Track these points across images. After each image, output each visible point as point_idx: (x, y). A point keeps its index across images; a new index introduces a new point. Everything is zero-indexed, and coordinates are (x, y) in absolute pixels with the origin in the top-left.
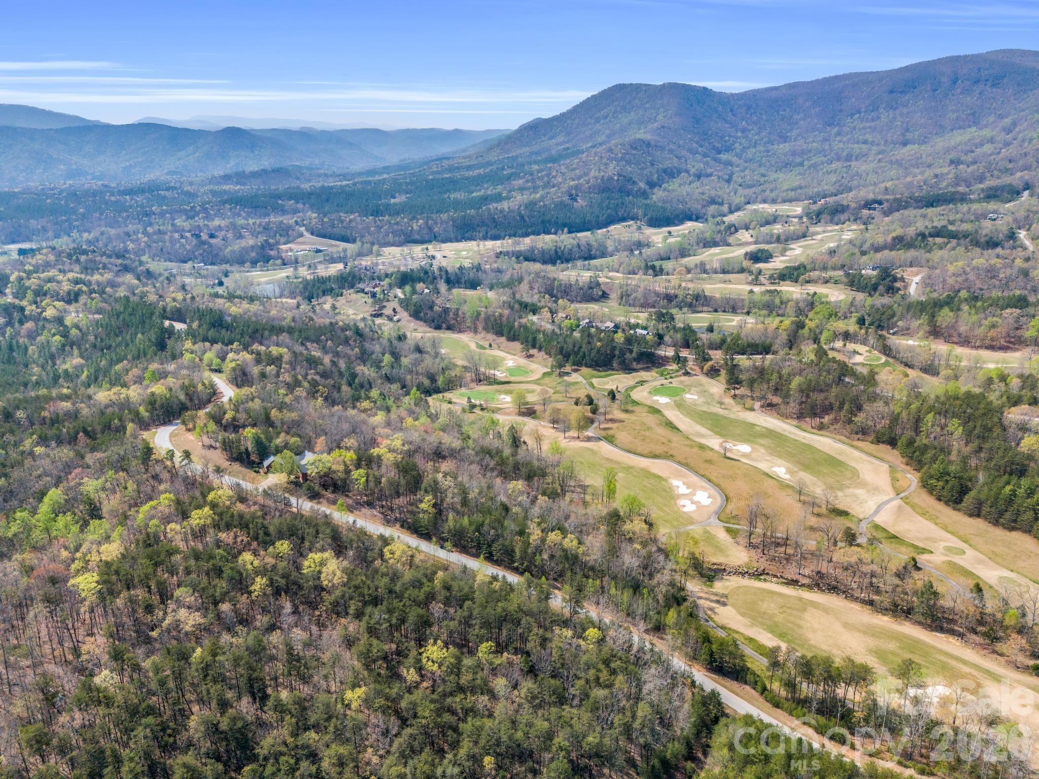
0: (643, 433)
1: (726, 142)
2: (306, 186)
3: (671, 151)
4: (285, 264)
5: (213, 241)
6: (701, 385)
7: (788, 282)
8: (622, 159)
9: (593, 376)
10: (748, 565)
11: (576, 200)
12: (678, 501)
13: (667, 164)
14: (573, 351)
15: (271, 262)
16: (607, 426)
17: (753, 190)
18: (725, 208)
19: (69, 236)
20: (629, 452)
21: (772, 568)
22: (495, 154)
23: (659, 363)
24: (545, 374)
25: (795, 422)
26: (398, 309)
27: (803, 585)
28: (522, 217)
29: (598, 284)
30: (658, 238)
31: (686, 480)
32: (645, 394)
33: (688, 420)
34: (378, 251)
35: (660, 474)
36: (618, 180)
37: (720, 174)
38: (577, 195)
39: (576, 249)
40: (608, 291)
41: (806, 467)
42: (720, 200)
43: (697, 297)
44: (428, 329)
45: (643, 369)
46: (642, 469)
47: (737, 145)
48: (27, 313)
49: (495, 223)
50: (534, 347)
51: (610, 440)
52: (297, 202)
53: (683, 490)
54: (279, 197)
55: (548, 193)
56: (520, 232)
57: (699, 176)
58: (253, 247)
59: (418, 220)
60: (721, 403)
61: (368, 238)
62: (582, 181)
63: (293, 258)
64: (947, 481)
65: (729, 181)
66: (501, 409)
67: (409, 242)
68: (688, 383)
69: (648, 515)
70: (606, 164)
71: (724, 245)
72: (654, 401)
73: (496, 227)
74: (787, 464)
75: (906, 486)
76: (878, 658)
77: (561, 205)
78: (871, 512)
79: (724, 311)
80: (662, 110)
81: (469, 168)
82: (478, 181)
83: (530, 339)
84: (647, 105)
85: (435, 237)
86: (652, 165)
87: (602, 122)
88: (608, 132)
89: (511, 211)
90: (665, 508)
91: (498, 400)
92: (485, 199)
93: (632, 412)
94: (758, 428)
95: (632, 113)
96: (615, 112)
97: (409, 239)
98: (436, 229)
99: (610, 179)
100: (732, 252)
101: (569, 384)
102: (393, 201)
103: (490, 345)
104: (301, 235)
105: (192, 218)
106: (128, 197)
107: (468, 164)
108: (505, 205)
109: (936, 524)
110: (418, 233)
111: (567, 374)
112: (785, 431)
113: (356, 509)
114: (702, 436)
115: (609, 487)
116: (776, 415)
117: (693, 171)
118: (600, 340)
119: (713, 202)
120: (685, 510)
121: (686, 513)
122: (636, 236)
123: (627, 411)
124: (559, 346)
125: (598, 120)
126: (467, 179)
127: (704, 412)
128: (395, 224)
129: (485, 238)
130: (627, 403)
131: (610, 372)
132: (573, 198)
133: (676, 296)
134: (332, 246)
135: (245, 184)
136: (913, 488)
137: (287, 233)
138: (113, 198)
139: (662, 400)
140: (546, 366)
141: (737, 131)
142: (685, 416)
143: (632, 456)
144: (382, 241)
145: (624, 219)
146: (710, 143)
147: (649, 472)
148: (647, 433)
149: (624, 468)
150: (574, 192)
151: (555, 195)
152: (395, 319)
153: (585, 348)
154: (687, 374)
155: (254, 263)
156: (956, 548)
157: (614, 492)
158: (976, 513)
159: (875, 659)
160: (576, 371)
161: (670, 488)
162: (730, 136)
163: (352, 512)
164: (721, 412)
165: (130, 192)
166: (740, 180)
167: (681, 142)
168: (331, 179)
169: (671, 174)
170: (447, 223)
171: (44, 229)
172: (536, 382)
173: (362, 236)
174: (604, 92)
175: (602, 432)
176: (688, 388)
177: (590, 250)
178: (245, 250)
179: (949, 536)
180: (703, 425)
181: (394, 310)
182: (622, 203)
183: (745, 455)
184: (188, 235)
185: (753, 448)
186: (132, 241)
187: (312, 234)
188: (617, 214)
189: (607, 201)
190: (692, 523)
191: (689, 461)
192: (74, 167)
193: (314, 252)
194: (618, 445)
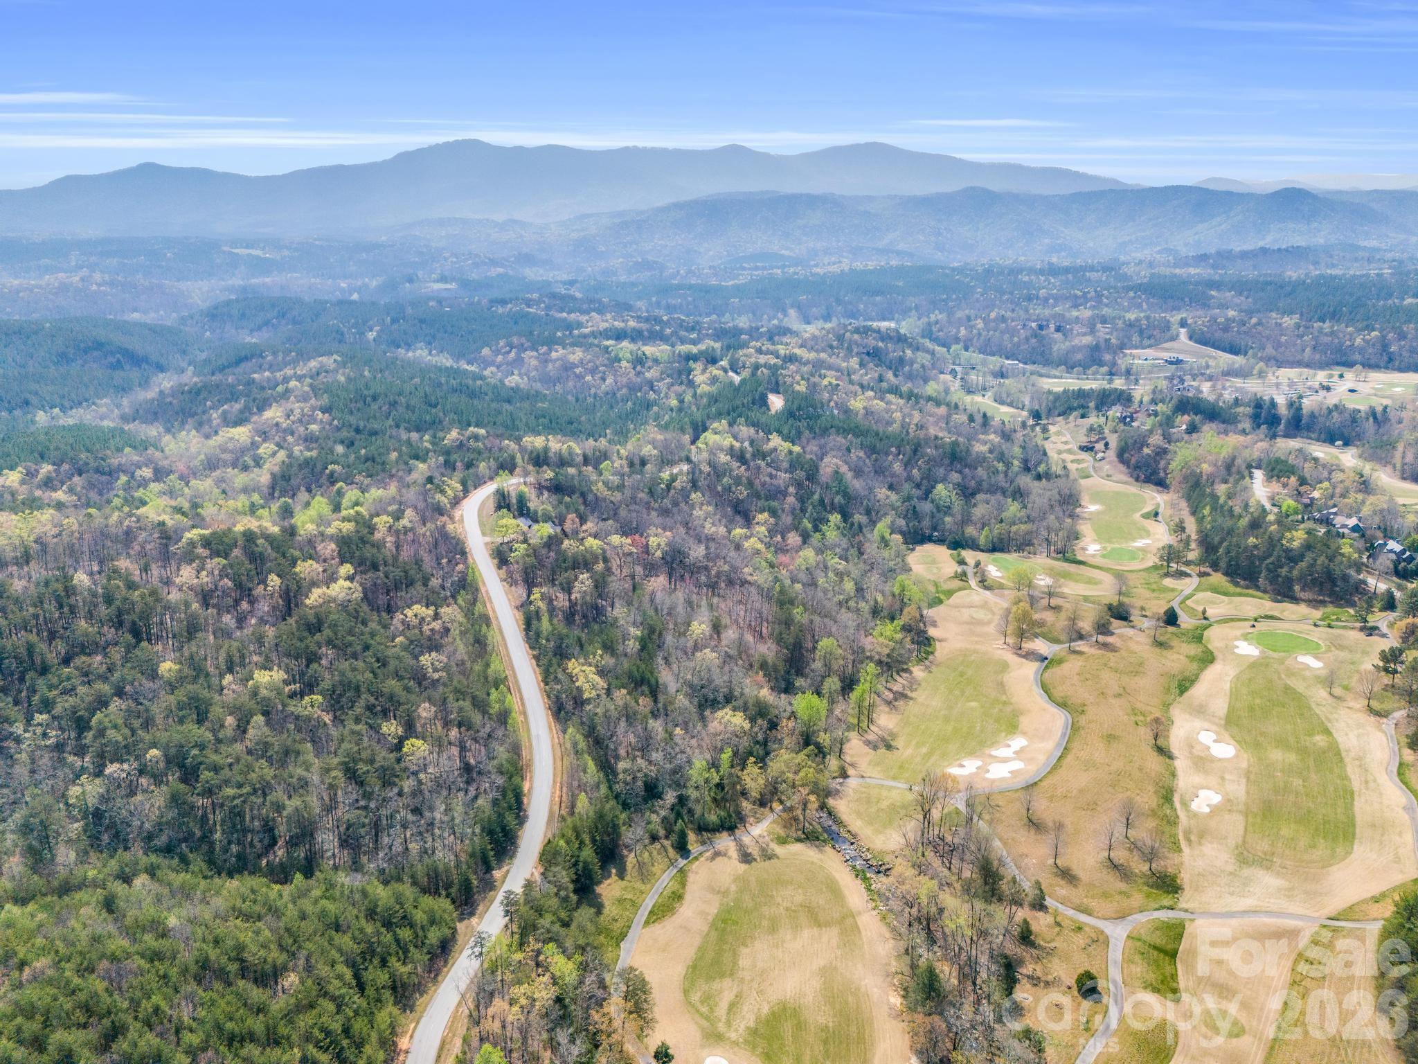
5: (1054, 335)
10: (882, 854)
20: (1044, 686)
23: (1347, 600)
33: (1229, 686)
41: (1264, 812)
44: (1126, 478)
46: (1012, 711)
51: (1050, 665)
58: (1087, 346)
63: (1126, 367)
67: (1333, 363)
74: (1240, 793)
75: (1375, 915)
78: (1217, 910)
101: (1158, 589)
103: (1156, 514)
104: (1174, 338)
106: (1043, 278)
111: (1182, 575)
123: (1160, 645)
127: (1286, 687)
138: (1026, 279)
139: (1245, 649)
142: (1238, 680)
143: (1036, 692)
152: (1099, 456)
155: (1071, 368)
160: (1202, 575)
161: (995, 742)
164: (1319, 698)
173: (1262, 348)
175: (1065, 654)
176: (1330, 649)
180: (1234, 700)
181: (1106, 444)
183: (1202, 760)
184: (1033, 325)
185: (1237, 755)
186: (968, 327)
193: (1171, 363)
194: (1046, 674)
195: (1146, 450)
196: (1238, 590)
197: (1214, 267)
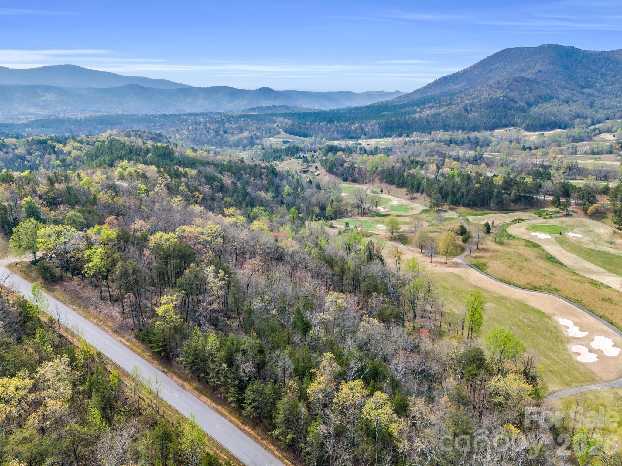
0: (521, 263)
1: (588, 81)
3: (546, 85)
4: (263, 148)
5: (226, 135)
6: (585, 226)
8: (507, 88)
9: (469, 214)
11: (470, 113)
12: (568, 346)
13: (543, 92)
14: (452, 192)
15: (255, 146)
16: (478, 254)
17: (611, 110)
18: (589, 121)
20: (503, 281)
23: (538, 206)
24: (423, 211)
26: (319, 166)
28: (428, 122)
29: (482, 158)
30: (533, 137)
31: (577, 320)
32: (523, 230)
35: (542, 309)
36: (503, 100)
37: (584, 101)
38: (471, 110)
40: (490, 164)
42: (584, 116)
43: (571, 168)
44: (338, 181)
45: (520, 210)
46: (517, 302)
47: (597, 84)
50: (418, 191)
51: (481, 268)
52: (285, 118)
53: (574, 331)
55: (450, 108)
57: (567, 101)
58: (246, 137)
59: (355, 124)
60: (612, 243)
62: (475, 100)
65: (591, 105)
66: (375, 234)
68: (570, 223)
69: (529, 363)
70: (495, 91)
71: (589, 141)
72: (533, 236)
77: (458, 116)
80: (539, 61)
83: (415, 184)
84: (528, 59)
86: (530, 92)
87: (494, 71)
89: (420, 118)
90: (550, 354)
91: (375, 228)
92: (405, 114)
93: (508, 245)
96: (504, 65)
98: (366, 130)
99: (497, 99)
101: (445, 220)
103: (382, 191)
104: (279, 133)
108: (416, 116)
110: (354, 132)
114: (594, 272)
115: (472, 316)
117: (562, 98)
118: (479, 182)
119: (579, 116)
120: (579, 359)
121: (583, 364)
122: (515, 136)
123: (501, 243)
124: (439, 187)
125: (491, 71)
127: (592, 250)
128: (339, 127)
130: (502, 236)
132: (468, 112)
134: (297, 139)
135: (260, 112)
137: (271, 132)
139: (541, 236)
140: (426, 206)
141: (597, 75)
142: (570, 252)
143: (506, 286)
144: (329, 137)
145: (505, 126)
146: (576, 82)
147: (526, 305)
148: (525, 264)
149: (495, 298)
150: (469, 108)
151: (455, 109)
152: (316, 173)
153: (463, 189)
154: (568, 215)
155: (245, 147)
157: (480, 323)
161: (555, 327)
162: (592, 78)
164: (612, 251)
166: (600, 105)
167: (553, 81)
169: (547, 99)
170: (374, 126)
172: (414, 216)
173: (317, 134)
175: (473, 260)
176: (572, 228)
177: (477, 142)
178: (241, 139)
180: (592, 262)
181: (316, 168)
182: (506, 115)
184: (212, 131)
187: (286, 132)
188: (501, 122)
189: (494, 113)
190: (593, 380)
191: (580, 297)
192: (180, 108)
193: (284, 142)
194: (490, 273)
195: (346, 165)
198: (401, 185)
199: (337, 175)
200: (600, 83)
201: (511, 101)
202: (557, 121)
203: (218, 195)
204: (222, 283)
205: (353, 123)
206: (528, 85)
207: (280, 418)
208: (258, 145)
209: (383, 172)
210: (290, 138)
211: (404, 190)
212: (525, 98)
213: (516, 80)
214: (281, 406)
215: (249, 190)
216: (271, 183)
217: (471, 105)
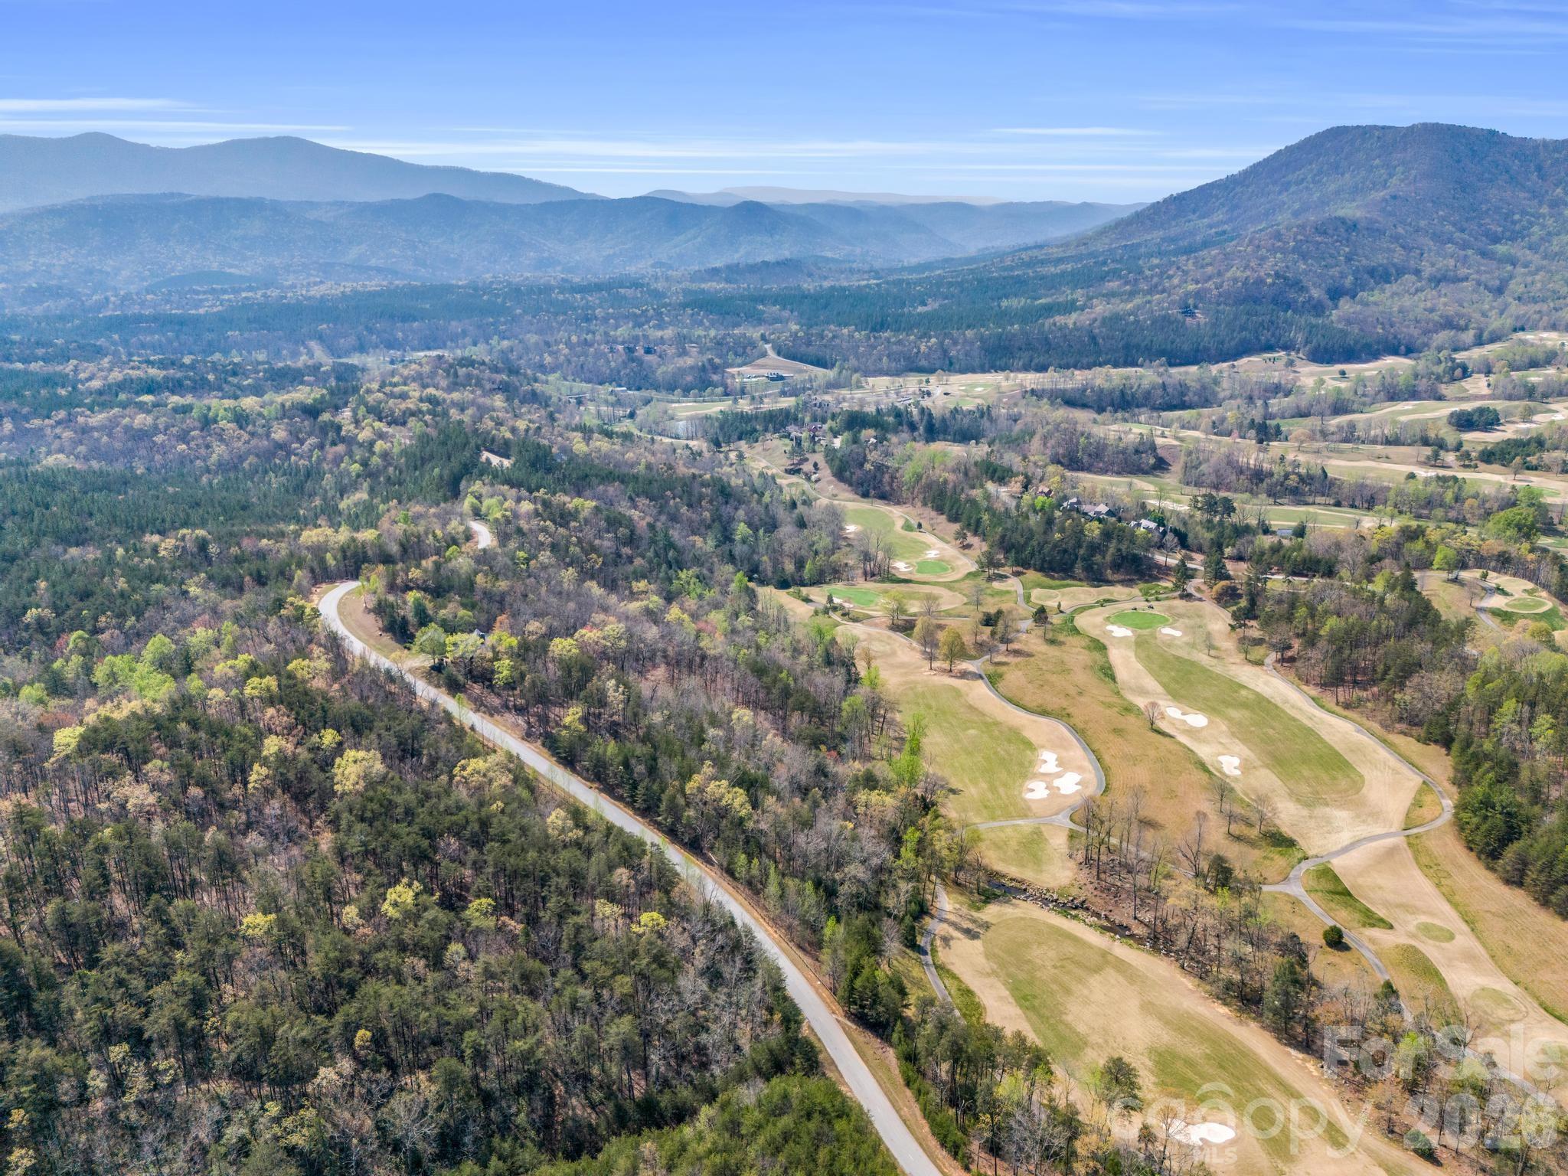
0: (1050, 676)
1: (1514, 223)
2: (809, 286)
3: (1396, 238)
4: (727, 395)
5: (649, 358)
6: (1199, 616)
7: (1496, 467)
8: (1294, 251)
10: (1062, 891)
11: (1192, 315)
12: (1028, 783)
13: (1380, 259)
14: (1021, 542)
15: (709, 390)
16: (1004, 659)
17: (1537, 307)
18: (1468, 336)
19: (487, 343)
20: (1010, 701)
21: (1097, 903)
22: (1107, 241)
23: (1150, 576)
24: (968, 574)
25: (1314, 691)
26: (822, 464)
27: (1132, 936)
28: (1093, 338)
29: (1153, 448)
31: (1064, 754)
32: (1099, 620)
33: (1140, 666)
34: (858, 381)
35: (1032, 739)
36: (1274, 284)
37: (1485, 278)
38: (1196, 307)
39: (1160, 392)
40: (1169, 460)
41: (1278, 762)
42: (1462, 322)
43: (1306, 479)
44: (852, 496)
45: (1122, 582)
46: (1010, 729)
47: (1535, 229)
48: (343, 433)
49: (1048, 345)
50: (975, 533)
51: (993, 680)
52: (784, 308)
53: (1049, 767)
54: (762, 300)
55: (1149, 302)
56: (1085, 361)
57: (1437, 281)
58: (692, 368)
59: (930, 337)
60: (1217, 649)
61: (853, 362)
62: (1210, 285)
63: (738, 386)
64: (1486, 818)
65: (1500, 291)
66: (871, 617)
67: (911, 370)
68: (1181, 611)
70: (1262, 258)
71: (1429, 398)
72: (1106, 632)
73: (1047, 352)
74: (1246, 752)
75: (1429, 817)
76: (1157, 1063)
77: (1164, 322)
78: (1335, 849)
79: (1353, 506)
80: (1400, 169)
81: (1060, 261)
82: (1053, 283)
83: (972, 521)
84: (1377, 162)
85: (951, 364)
86: (1350, 260)
87: (1293, 188)
88: (1297, 206)
89: (1077, 328)
90: (1001, 790)
91: (875, 604)
92: (1049, 310)
93: (1061, 644)
94: (1244, 692)
95: (1347, 175)
96: (1320, 172)
97: (912, 366)
98: (953, 353)
99: (1260, 282)
100: (1433, 410)
101: (993, 593)
102: (920, 309)
103: (920, 526)
104: (764, 355)
105: (640, 325)
106: (578, 296)
107: (1062, 255)
108: (1070, 320)
109: (1438, 885)
110: (927, 357)
111: (1002, 578)
112: (1286, 702)
113: (498, 712)
114: (1145, 693)
116: (1292, 676)
117: (1428, 271)
118: (1062, 530)
119: (1449, 324)
120: (1029, 796)
121: (1026, 801)
122: (1276, 377)
123: (1052, 642)
124: (1005, 531)
125: (1286, 187)
126: (1043, 278)
127: (1177, 658)
128: (895, 343)
129: (1026, 368)
130: (1061, 630)
131: (1069, 582)
132: (1188, 312)
133: (1271, 474)
134: (801, 371)
135: (736, 281)
136: (1439, 822)
137: (746, 352)
138: (561, 297)
139: (1120, 632)
140: (978, 564)
141: (1541, 204)
142: (1140, 660)
143: (1010, 707)
144: (872, 368)
145: (1269, 348)
146: (1480, 225)
148: (1056, 678)
149: (985, 723)
150: (1191, 301)
151: (1161, 304)
152: (814, 477)
153: (1038, 540)
154: (1187, 596)
155: (686, 391)
156: (1441, 929)
158: (1515, 879)
159: (1150, 1064)
160: (1017, 574)
161: (1031, 762)
162: (1524, 213)
163: (492, 715)
164: (1204, 660)
165: (583, 289)
166: (1521, 289)
167: (1422, 223)
168: (856, 276)
169: (1383, 276)
170: (972, 343)
171: (464, 333)
172: (949, 586)
173: (846, 359)
174: (1308, 140)
175: (991, 667)
176: (1174, 618)
177: (1183, 394)
178: (682, 372)
179: (1446, 907)
181: (815, 465)
182: (1272, 322)
183: (1192, 732)
184: (620, 348)
185: (1211, 722)
186: (551, 354)
187: (779, 354)
188: (1257, 338)
189: (1244, 318)
190: (1024, 815)
191: (1091, 726)
192: (546, 255)
193: (772, 379)
194: (1001, 689)
195: (868, 466)
196: (1058, 582)
197: (728, 281)
198: (954, 518)
199: (851, 485)
200: (1543, 226)
201: (1291, 286)
202: (1391, 337)
203: (626, 551)
204: (622, 697)
205: (926, 335)
206: (1348, 240)
207: (663, 806)
208: (716, 386)
209: (929, 486)
210: (787, 369)
211: (956, 527)
212: (1332, 277)
213: (1321, 230)
214: (665, 797)
215: (675, 534)
216: (717, 518)
217: (1198, 295)
